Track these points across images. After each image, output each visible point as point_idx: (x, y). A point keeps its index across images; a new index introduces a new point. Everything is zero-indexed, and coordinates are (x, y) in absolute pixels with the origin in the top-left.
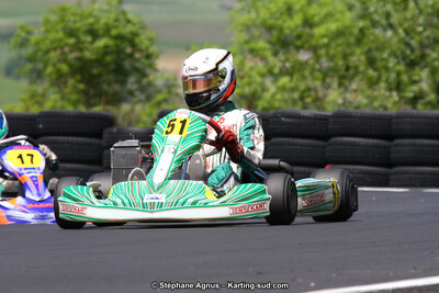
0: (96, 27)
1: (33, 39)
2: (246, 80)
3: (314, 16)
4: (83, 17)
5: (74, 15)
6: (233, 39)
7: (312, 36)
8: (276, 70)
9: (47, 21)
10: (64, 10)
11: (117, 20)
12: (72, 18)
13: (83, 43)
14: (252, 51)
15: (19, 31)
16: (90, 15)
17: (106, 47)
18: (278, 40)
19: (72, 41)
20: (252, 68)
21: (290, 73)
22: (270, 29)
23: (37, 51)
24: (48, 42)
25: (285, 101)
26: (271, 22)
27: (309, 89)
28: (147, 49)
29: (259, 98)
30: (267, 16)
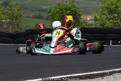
0: (67, 8)
1: (52, 11)
2: (102, 21)
3: (118, 5)
4: (64, 6)
5: (62, 5)
6: (99, 10)
7: (117, 10)
8: (109, 18)
9: (55, 7)
10: (59, 4)
11: (72, 6)
12: (61, 6)
13: (64, 12)
14: (103, 14)
15: (49, 9)
16: (65, 5)
17: (69, 13)
18: (110, 11)
19: (61, 11)
20: (103, 18)
21: (112, 19)
22: (108, 8)
23: (53, 14)
24: (55, 12)
25: (111, 25)
26: (108, 7)
27: (117, 23)
28: (79, 13)
29: (105, 25)
30: (107, 5)
